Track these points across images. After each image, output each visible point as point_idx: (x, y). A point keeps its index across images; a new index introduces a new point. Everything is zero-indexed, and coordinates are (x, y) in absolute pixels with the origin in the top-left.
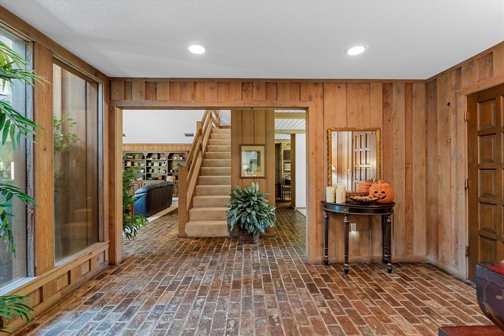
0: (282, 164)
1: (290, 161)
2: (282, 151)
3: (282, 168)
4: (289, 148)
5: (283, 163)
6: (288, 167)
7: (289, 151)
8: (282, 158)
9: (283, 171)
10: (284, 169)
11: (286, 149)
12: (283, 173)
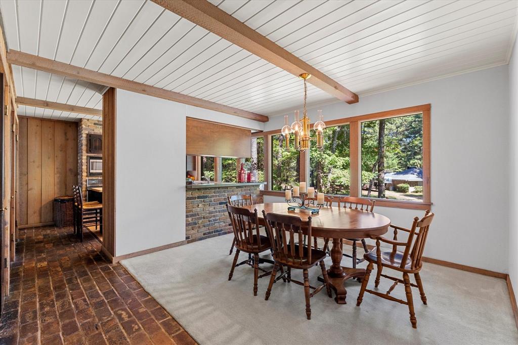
0: (84, 161)
1: (101, 155)
2: (84, 136)
3: (84, 167)
4: (99, 131)
5: (84, 157)
6: (98, 166)
7: (100, 136)
8: (84, 148)
9: (84, 174)
10: (88, 168)
11: (92, 133)
12: (84, 178)
